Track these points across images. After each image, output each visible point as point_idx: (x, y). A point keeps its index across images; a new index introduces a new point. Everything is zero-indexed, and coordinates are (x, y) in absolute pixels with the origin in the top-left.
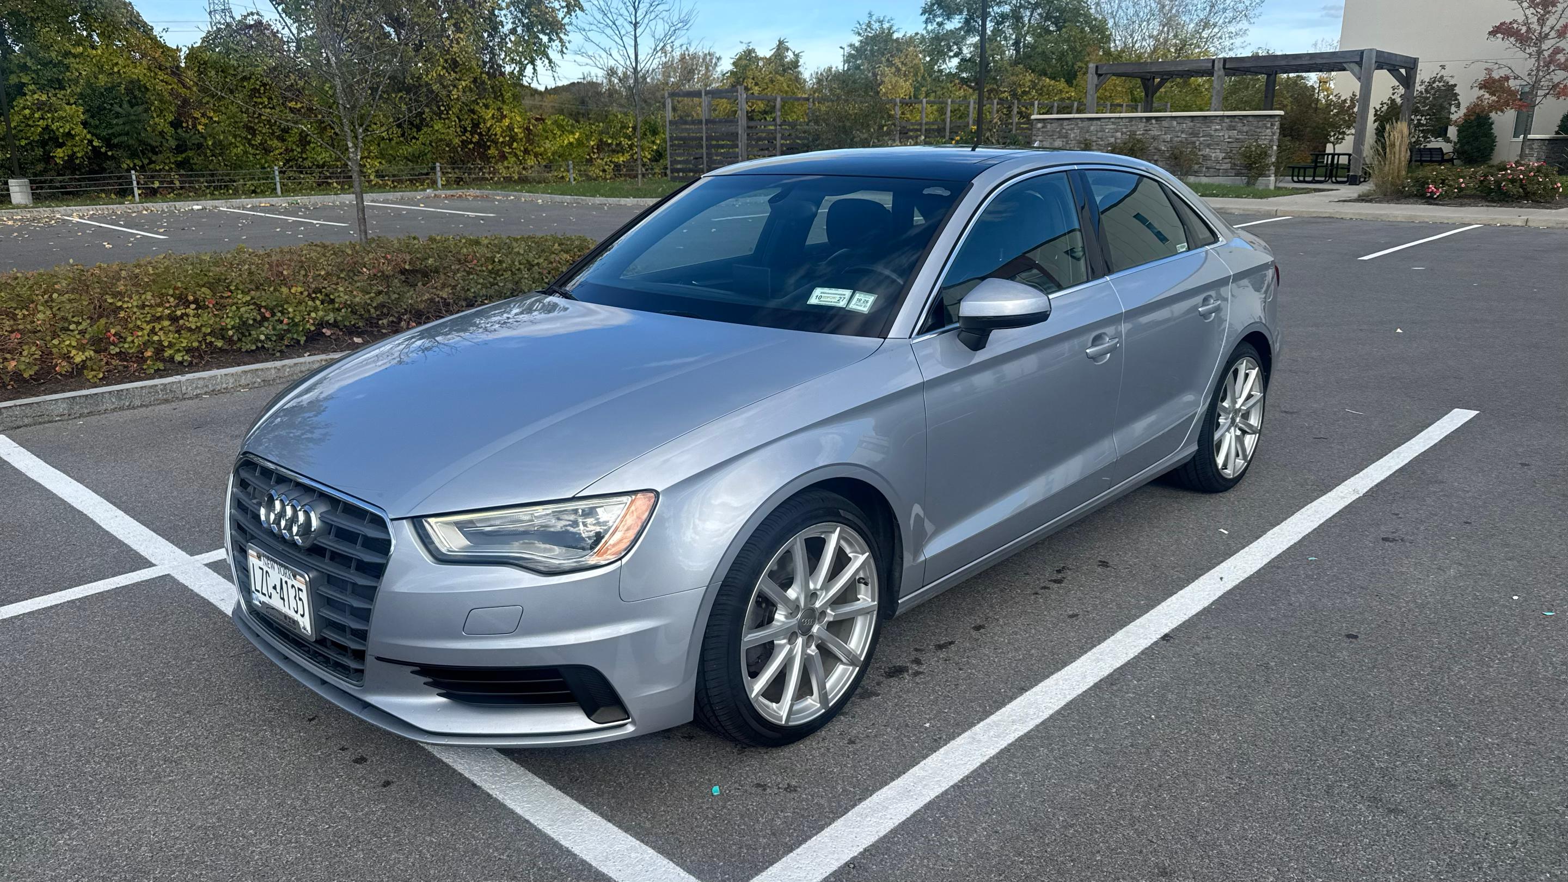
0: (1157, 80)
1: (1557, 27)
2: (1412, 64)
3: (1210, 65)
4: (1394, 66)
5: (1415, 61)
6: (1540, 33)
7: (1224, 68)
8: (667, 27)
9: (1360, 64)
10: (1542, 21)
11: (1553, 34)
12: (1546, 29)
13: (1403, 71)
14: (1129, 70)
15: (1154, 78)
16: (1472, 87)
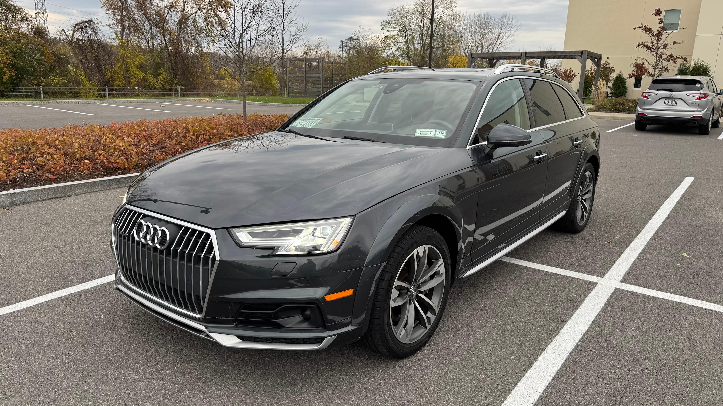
0: (494, 61)
1: (663, 44)
2: (600, 57)
3: (520, 55)
4: (593, 58)
5: (601, 56)
6: (657, 46)
7: (526, 56)
8: (297, 30)
9: (581, 56)
10: (658, 41)
11: (662, 47)
12: (659, 45)
13: (596, 60)
14: (486, 56)
15: (493, 59)
16: (630, 67)
